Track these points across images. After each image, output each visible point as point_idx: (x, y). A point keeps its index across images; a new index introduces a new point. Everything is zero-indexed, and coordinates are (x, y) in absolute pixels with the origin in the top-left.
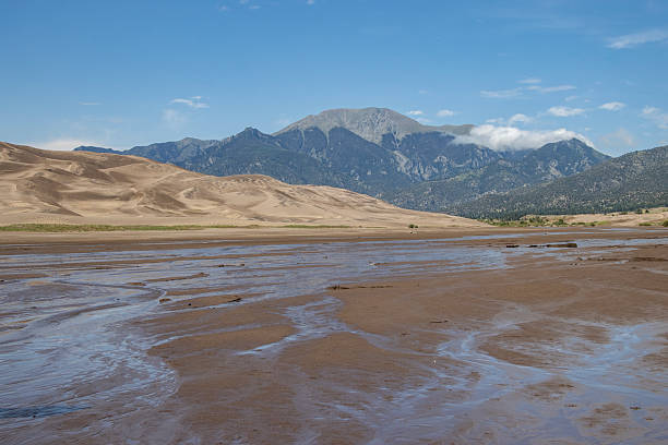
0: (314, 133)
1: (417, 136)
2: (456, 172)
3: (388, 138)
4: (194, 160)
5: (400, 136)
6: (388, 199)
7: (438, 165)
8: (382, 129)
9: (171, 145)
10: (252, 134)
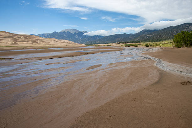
0: (64, 32)
1: (79, 33)
2: (85, 38)
3: (75, 33)
4: (47, 36)
5: (77, 33)
6: (75, 42)
7: (82, 37)
8: (74, 32)
9: (44, 34)
10: (55, 32)
